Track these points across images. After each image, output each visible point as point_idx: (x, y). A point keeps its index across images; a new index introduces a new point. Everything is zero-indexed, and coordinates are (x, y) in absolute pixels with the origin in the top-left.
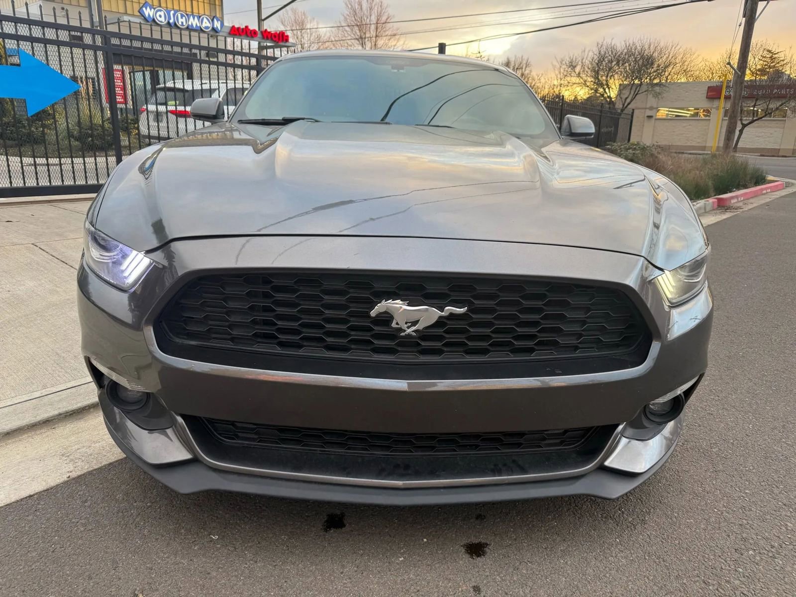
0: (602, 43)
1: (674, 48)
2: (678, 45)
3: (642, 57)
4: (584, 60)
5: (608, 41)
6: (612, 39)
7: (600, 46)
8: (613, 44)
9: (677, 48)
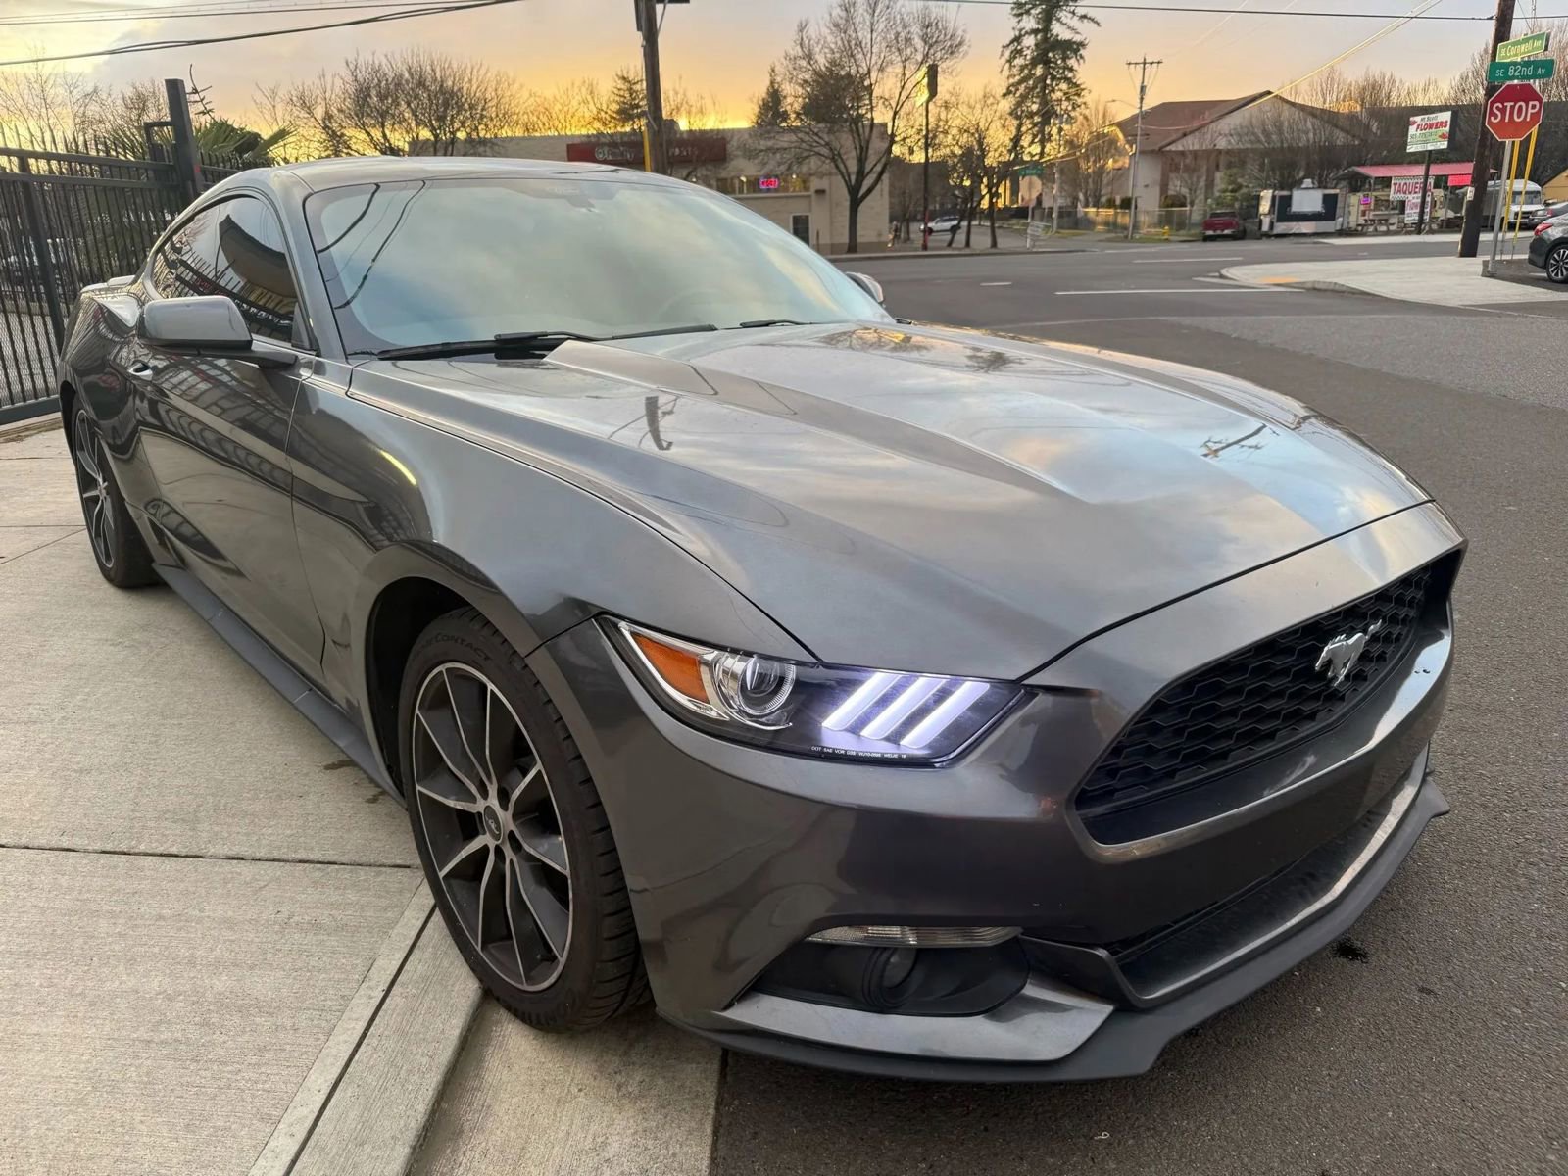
0: (356, 60)
1: (475, 70)
2: (481, 65)
3: (442, 89)
4: (328, 95)
5: (365, 58)
6: (374, 54)
7: (352, 66)
8: (377, 62)
9: (482, 72)
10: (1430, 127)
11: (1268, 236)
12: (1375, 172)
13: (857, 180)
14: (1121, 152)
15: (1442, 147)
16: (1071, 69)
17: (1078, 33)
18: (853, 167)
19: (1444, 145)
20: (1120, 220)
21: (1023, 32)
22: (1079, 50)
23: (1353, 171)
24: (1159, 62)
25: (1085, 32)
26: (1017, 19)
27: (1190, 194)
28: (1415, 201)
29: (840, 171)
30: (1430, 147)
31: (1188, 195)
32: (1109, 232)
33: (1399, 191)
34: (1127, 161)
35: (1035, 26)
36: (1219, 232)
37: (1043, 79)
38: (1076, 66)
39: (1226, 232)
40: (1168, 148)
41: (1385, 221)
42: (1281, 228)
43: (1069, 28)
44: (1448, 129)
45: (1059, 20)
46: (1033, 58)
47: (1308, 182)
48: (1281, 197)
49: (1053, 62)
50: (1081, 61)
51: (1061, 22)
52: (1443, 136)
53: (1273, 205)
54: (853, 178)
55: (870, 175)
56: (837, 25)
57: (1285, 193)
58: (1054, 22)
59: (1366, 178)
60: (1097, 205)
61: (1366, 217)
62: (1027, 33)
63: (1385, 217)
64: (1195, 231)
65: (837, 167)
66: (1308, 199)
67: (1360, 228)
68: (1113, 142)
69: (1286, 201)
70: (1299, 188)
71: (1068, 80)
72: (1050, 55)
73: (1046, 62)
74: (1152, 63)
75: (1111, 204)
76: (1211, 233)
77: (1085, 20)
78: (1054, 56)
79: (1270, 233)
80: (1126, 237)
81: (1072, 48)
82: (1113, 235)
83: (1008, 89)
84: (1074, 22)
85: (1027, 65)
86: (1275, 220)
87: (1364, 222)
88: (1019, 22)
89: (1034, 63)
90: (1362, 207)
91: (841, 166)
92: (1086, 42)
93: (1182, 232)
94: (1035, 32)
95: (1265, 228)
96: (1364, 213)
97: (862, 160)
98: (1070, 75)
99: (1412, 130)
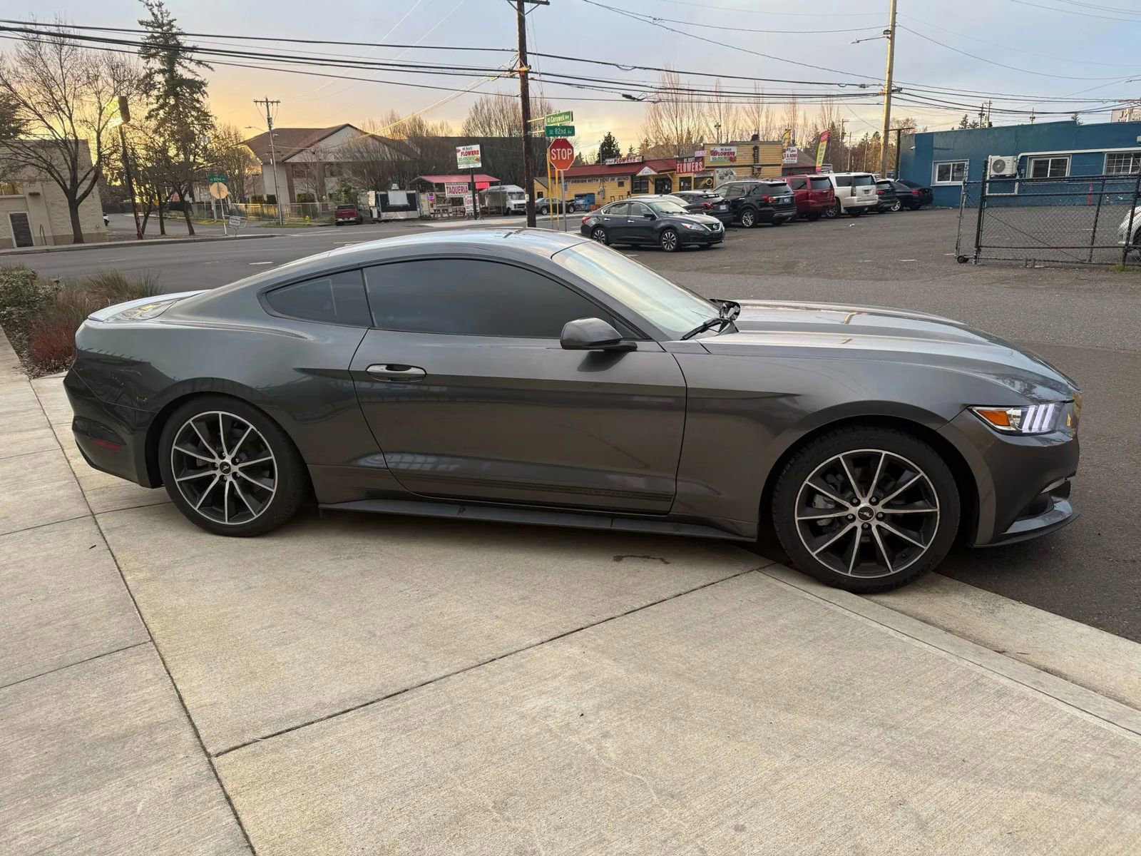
10: (469, 153)
11: (378, 221)
12: (435, 180)
13: (72, 185)
14: (254, 163)
15: (478, 166)
16: (198, 101)
17: (198, 75)
18: (66, 174)
19: (479, 165)
20: (265, 211)
21: (153, 71)
22: (202, 87)
23: (421, 179)
24: (277, 102)
25: (202, 74)
26: (146, 61)
27: (317, 192)
28: (469, 199)
29: (55, 178)
30: (472, 166)
31: (315, 194)
32: (260, 220)
33: (450, 192)
34: (260, 169)
35: (162, 67)
36: (346, 219)
37: (176, 106)
38: (201, 99)
39: (351, 219)
40: (288, 161)
41: (445, 211)
42: (385, 215)
43: (189, 70)
44: (479, 155)
45: (180, 64)
46: (165, 91)
47: (395, 186)
48: (381, 195)
49: (182, 95)
50: (205, 95)
51: (182, 66)
52: (477, 160)
53: (377, 201)
54: (68, 184)
55: (85, 182)
56: (26, 60)
57: (383, 193)
58: (177, 65)
59: (430, 184)
60: (243, 200)
61: (435, 208)
62: (156, 72)
63: (446, 208)
64: (327, 218)
65: (52, 175)
66: (398, 197)
67: (432, 216)
68: (247, 156)
69: (385, 198)
70: (391, 190)
71: (198, 110)
72: (178, 89)
73: (176, 95)
74: (272, 102)
75: (257, 200)
76: (341, 220)
77: (201, 66)
78: (181, 91)
79: (379, 219)
80: (278, 224)
81: (196, 86)
82: (263, 223)
83: (149, 113)
84: (193, 66)
85: (161, 96)
86: (380, 210)
87: (433, 212)
88: (147, 63)
89: (166, 95)
90: (430, 202)
91: (56, 175)
92: (206, 82)
93: (316, 219)
94: (162, 71)
95: (375, 216)
96: (432, 206)
97: (74, 170)
98: (198, 105)
99: (459, 155)
